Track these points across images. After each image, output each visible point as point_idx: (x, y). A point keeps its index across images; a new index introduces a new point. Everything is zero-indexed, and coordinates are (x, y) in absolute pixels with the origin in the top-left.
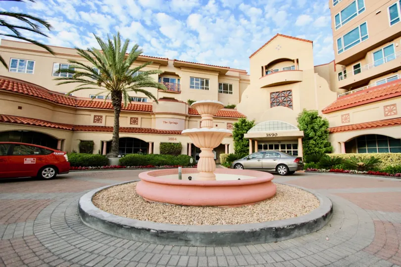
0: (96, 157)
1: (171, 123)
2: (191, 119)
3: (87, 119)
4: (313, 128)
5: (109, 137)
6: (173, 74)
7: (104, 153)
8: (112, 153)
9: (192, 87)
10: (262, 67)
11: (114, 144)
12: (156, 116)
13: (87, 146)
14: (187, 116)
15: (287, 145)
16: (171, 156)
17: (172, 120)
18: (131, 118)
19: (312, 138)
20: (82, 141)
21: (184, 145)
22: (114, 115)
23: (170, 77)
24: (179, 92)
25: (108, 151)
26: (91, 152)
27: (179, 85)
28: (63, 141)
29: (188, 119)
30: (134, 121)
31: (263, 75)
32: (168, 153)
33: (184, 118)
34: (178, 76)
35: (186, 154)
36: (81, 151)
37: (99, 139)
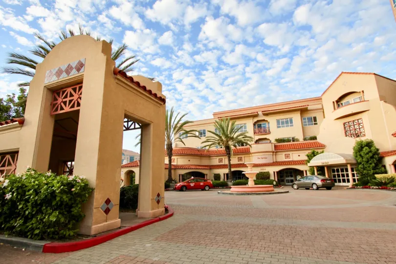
0: (222, 182)
1: (262, 158)
2: (277, 154)
3: (215, 161)
4: (360, 155)
5: (226, 171)
6: (264, 120)
7: (226, 180)
8: (229, 180)
9: (278, 127)
10: (334, 102)
11: (229, 175)
12: (253, 155)
13: (217, 177)
14: (273, 152)
15: (341, 169)
16: (262, 180)
17: (263, 157)
18: (238, 158)
19: (361, 163)
20: (215, 174)
21: (272, 173)
22: (227, 157)
23: (261, 123)
24: (269, 133)
25: (227, 179)
26: (220, 180)
27: (269, 128)
28: (207, 175)
29: (275, 154)
30: (240, 159)
31: (335, 109)
32: (260, 179)
33: (272, 153)
34: (267, 121)
35: (273, 179)
36: (215, 179)
37: (223, 172)
